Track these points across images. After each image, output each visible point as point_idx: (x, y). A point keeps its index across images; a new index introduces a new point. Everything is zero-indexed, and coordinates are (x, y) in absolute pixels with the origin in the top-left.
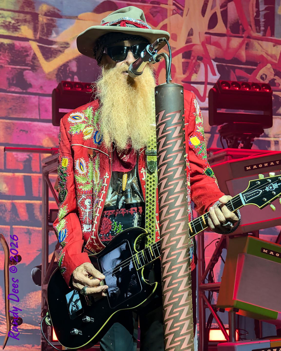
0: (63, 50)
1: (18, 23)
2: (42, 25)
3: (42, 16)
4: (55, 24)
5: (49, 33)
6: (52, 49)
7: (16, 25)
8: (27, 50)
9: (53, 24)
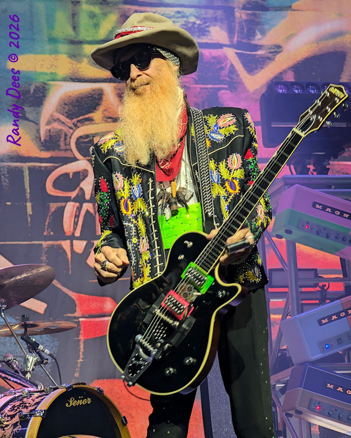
0: (273, 57)
1: (205, 23)
2: (241, 23)
3: (239, 11)
4: (258, 20)
5: (251, 34)
6: (257, 57)
7: (204, 26)
8: (221, 60)
9: (256, 20)
